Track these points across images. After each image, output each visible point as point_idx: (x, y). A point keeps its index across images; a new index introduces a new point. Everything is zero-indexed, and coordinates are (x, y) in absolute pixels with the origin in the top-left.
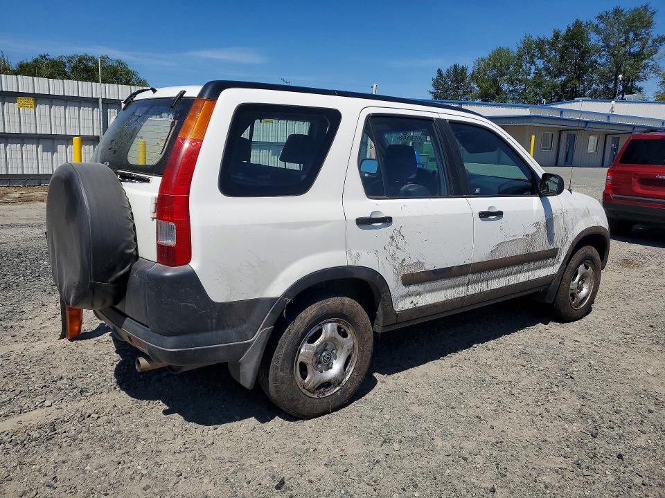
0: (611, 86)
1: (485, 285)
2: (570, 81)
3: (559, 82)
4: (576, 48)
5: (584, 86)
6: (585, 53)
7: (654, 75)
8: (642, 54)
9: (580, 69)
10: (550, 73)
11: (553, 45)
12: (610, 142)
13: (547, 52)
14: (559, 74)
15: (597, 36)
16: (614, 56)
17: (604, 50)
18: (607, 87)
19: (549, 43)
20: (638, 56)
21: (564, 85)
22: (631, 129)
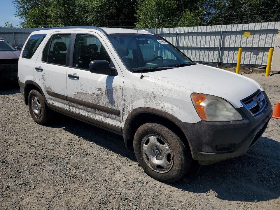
1: (77, 110)
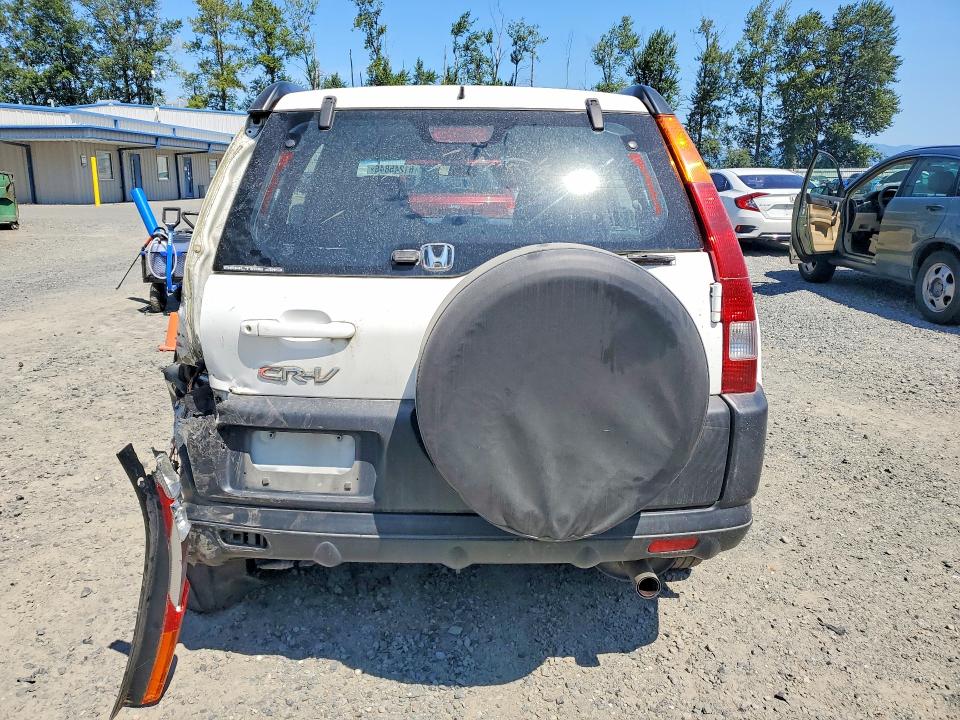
0: (120, 84)
2: (58, 72)
3: (40, 73)
4: (56, 21)
5: (82, 83)
6: (71, 33)
7: (172, 74)
8: (152, 43)
9: (70, 55)
10: (22, 57)
11: (16, 13)
12: (182, 165)
13: (10, 22)
14: (39, 59)
15: (84, 8)
16: (114, 41)
17: (100, 31)
18: (113, 85)
19: (9, 9)
20: (148, 45)
21: (50, 79)
22: (205, 147)
